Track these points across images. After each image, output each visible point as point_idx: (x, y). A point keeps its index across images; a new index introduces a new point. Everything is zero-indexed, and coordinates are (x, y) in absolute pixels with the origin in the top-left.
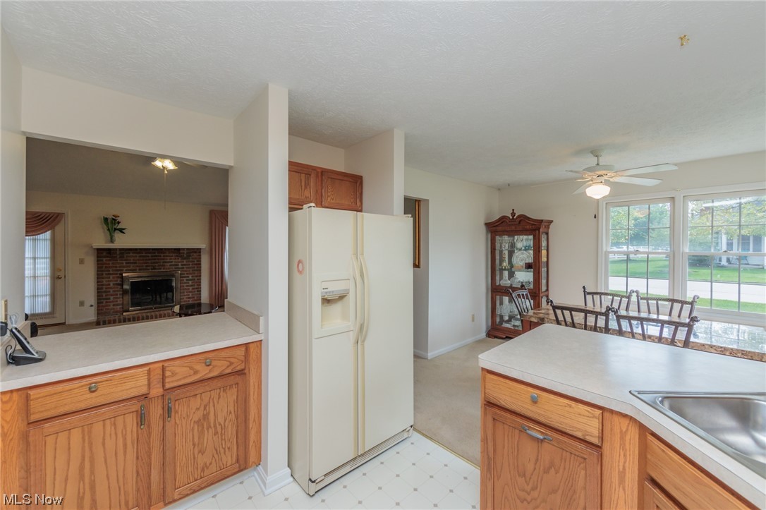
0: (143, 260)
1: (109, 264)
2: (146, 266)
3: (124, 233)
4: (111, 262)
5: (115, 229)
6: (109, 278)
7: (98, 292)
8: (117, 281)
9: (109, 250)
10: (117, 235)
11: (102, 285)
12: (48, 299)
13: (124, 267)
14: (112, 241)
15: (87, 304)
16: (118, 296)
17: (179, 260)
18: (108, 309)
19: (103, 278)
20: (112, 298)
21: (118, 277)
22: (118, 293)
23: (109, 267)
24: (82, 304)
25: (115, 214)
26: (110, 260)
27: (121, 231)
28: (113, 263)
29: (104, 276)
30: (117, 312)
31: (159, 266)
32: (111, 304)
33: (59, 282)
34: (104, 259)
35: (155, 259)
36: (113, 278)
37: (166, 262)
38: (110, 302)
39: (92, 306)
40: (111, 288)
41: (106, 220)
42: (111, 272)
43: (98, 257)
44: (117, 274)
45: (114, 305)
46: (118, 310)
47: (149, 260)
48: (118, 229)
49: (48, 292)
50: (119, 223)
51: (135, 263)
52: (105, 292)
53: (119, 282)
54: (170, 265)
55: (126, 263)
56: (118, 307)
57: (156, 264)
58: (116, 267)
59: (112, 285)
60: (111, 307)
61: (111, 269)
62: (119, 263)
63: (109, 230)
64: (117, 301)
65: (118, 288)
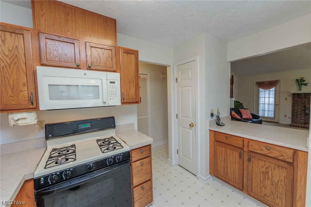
1: (298, 100)
3: (307, 86)
5: (302, 84)
6: (298, 107)
7: (292, 112)
9: (298, 94)
11: (295, 110)
12: (273, 112)
13: (306, 102)
14: (300, 90)
15: (288, 117)
16: (303, 116)
18: (297, 121)
19: (295, 107)
20: (299, 116)
22: (303, 114)
23: (298, 102)
24: (285, 116)
25: (302, 77)
27: (305, 85)
28: (300, 100)
29: (296, 105)
30: (301, 123)
32: (299, 119)
33: (277, 107)
34: (296, 98)
36: (300, 107)
38: (298, 118)
39: (290, 118)
40: (299, 111)
41: (297, 80)
42: (299, 104)
43: (293, 97)
44: (302, 105)
45: (300, 119)
46: (302, 122)
48: (303, 84)
49: (273, 110)
50: (304, 81)
52: (296, 113)
53: (303, 109)
55: (308, 100)
56: (302, 121)
58: (302, 102)
59: (299, 109)
60: (299, 120)
62: (304, 100)
63: (299, 85)
64: (302, 118)
65: (302, 112)
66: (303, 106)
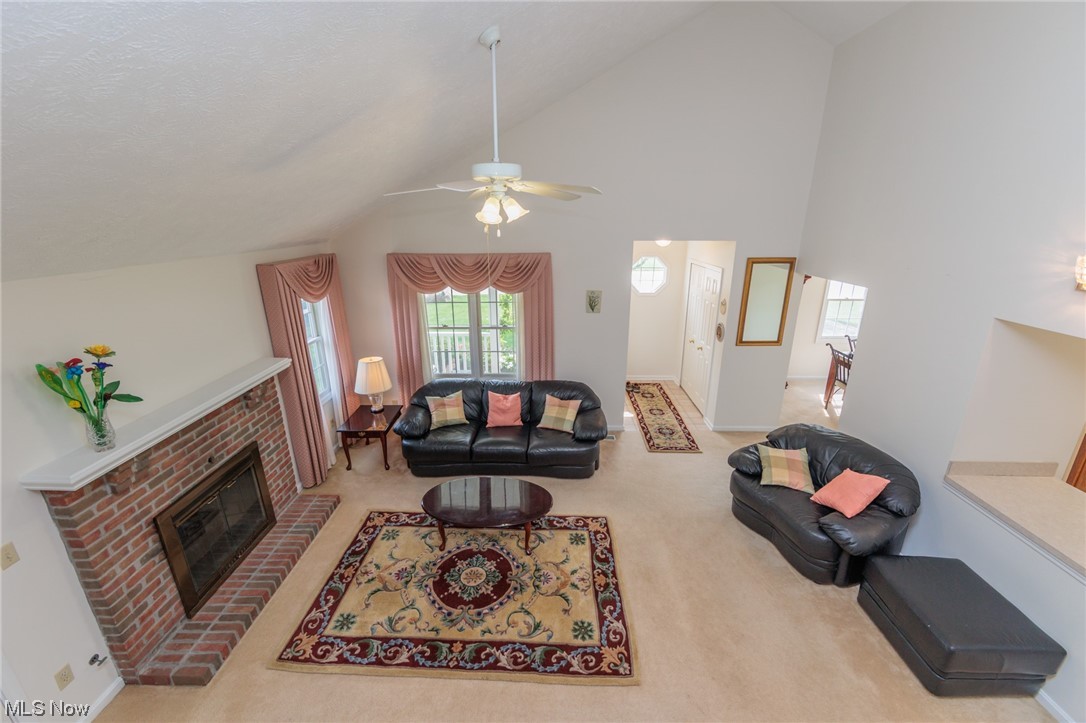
0: (183, 454)
1: (111, 513)
2: (196, 466)
4: (114, 506)
8: (146, 547)
10: (116, 414)
13: (149, 499)
16: (163, 582)
17: (247, 416)
19: (111, 564)
20: (150, 599)
21: (145, 537)
23: (116, 522)
24: (64, 677)
25: (102, 343)
26: (110, 502)
29: (113, 554)
31: (217, 451)
34: (93, 507)
35: (205, 439)
37: (228, 434)
39: (95, 660)
40: (139, 576)
41: (47, 376)
42: (125, 533)
44: (141, 527)
47: (196, 446)
48: (112, 395)
51: (171, 472)
54: (237, 437)
55: (152, 485)
56: (172, 609)
57: (212, 450)
59: (137, 564)
60: (158, 620)
61: (121, 526)
62: (135, 496)
63: (79, 409)
64: (165, 597)
65: (154, 563)
66: (145, 530)
